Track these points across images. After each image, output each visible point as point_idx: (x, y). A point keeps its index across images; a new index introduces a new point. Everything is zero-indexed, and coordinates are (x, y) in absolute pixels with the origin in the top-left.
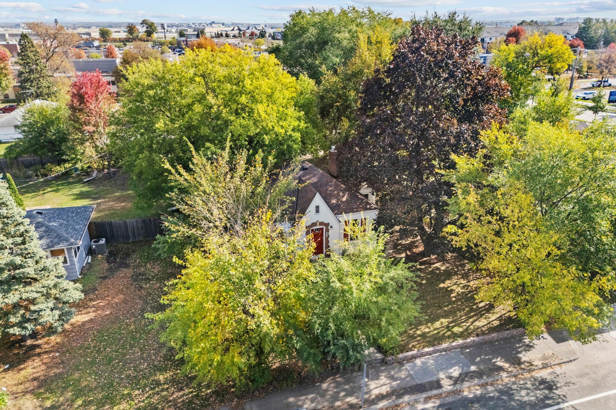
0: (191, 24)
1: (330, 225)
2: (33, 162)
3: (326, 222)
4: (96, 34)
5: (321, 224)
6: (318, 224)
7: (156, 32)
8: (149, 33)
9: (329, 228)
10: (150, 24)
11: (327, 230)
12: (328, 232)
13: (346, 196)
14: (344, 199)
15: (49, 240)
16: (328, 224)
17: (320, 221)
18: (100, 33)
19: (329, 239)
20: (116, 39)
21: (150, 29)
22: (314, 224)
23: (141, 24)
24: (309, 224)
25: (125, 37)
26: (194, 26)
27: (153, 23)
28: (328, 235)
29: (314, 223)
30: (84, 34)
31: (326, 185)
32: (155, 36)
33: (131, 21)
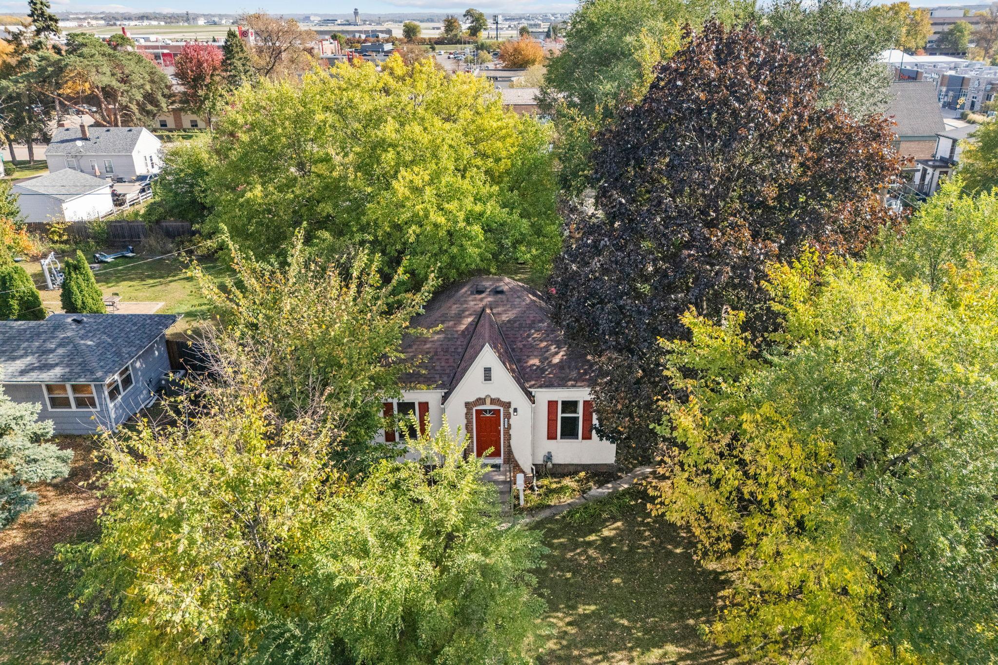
0: (550, 15)
1: (513, 406)
2: (181, 230)
3: (505, 399)
4: (398, 32)
5: (494, 401)
6: (488, 401)
7: (485, 29)
8: (474, 31)
9: (511, 410)
10: (477, 16)
11: (508, 416)
12: (509, 418)
13: (562, 353)
14: (556, 360)
15: (67, 370)
16: (509, 403)
17: (493, 397)
18: (404, 31)
19: (511, 432)
20: (425, 39)
21: (477, 23)
22: (481, 401)
23: (465, 16)
24: (472, 399)
25: (437, 36)
26: (553, 18)
27: (481, 15)
28: (509, 426)
29: (480, 399)
30: (382, 32)
31: (531, 327)
32: (483, 35)
33: (451, 11)
